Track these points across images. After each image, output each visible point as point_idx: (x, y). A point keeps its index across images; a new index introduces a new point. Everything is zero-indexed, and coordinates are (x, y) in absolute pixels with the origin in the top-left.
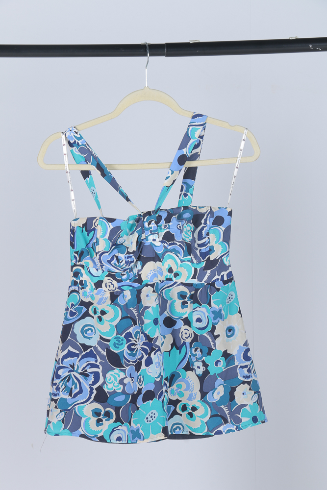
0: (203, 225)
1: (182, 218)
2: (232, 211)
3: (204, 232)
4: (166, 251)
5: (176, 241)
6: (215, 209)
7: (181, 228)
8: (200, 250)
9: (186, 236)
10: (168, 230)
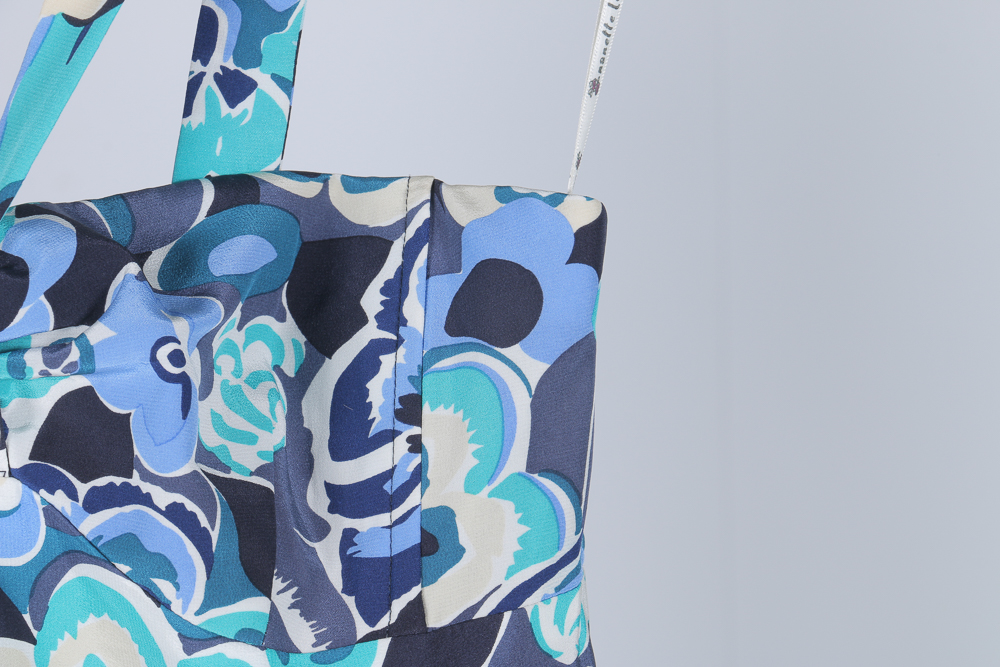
0: (370, 332)
1: (198, 279)
2: (601, 221)
3: (379, 393)
4: (68, 550)
5: (147, 476)
6: (470, 204)
7: (193, 368)
8: (349, 536)
9: (236, 422)
10: (79, 382)
